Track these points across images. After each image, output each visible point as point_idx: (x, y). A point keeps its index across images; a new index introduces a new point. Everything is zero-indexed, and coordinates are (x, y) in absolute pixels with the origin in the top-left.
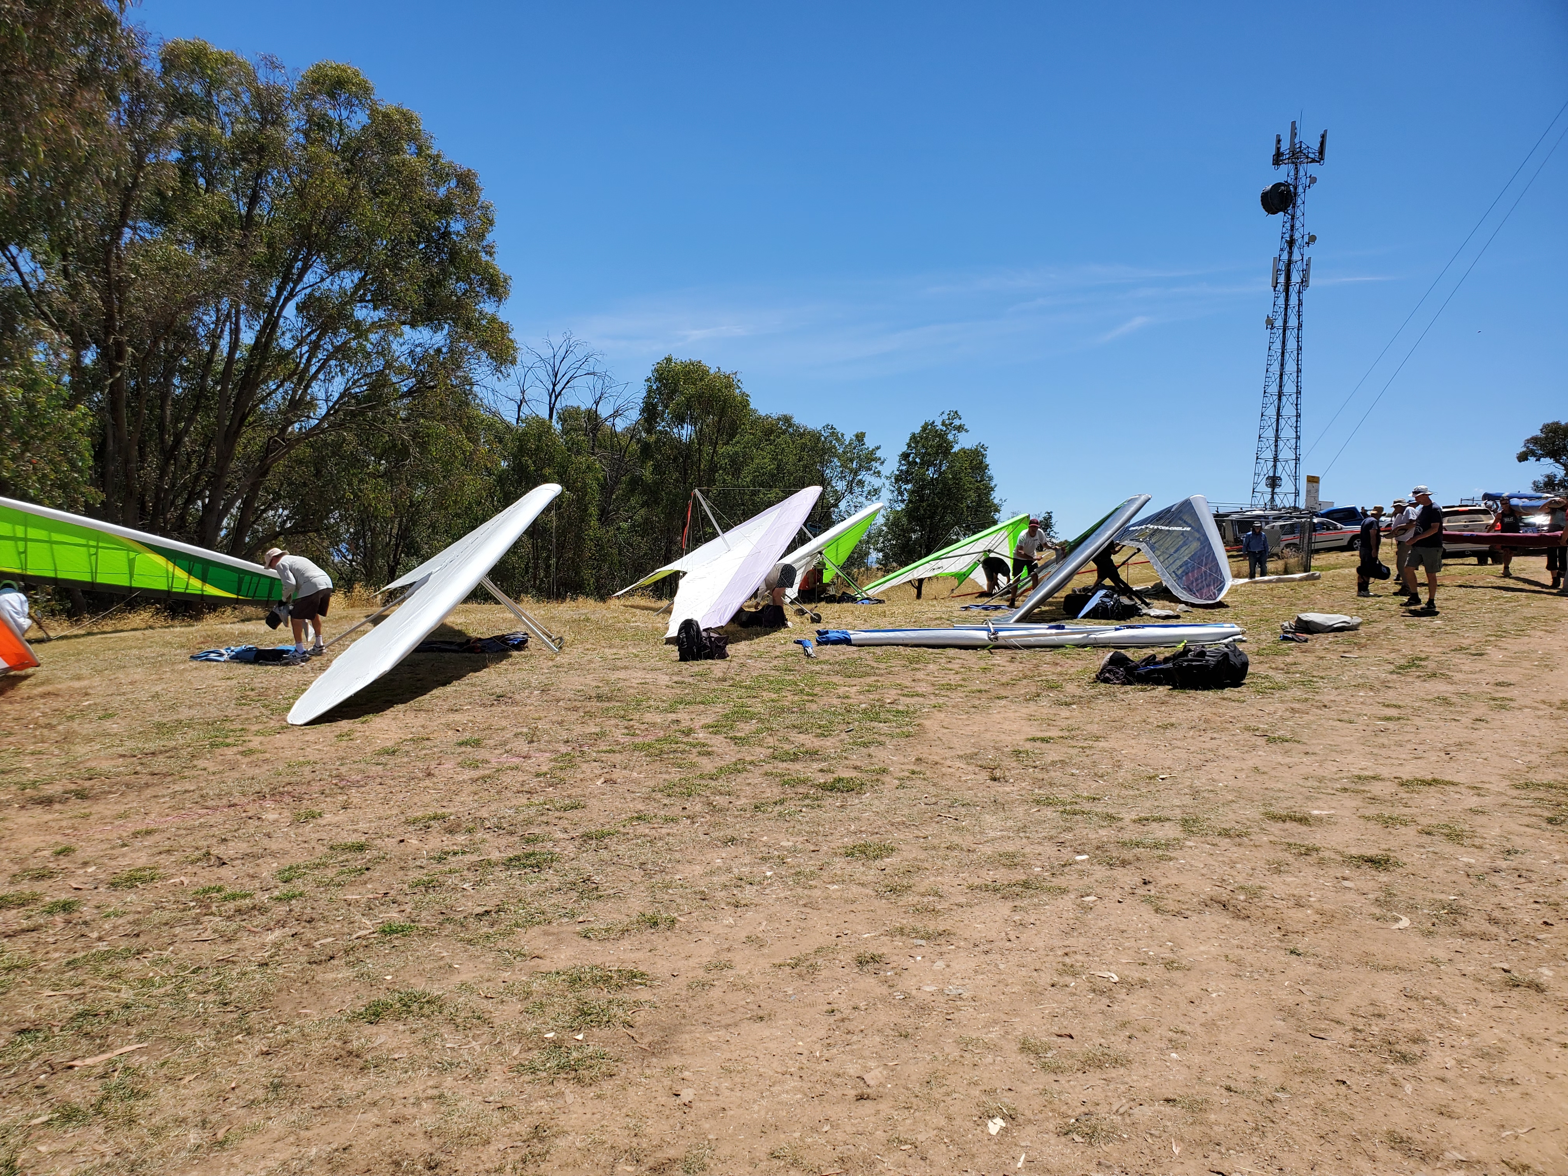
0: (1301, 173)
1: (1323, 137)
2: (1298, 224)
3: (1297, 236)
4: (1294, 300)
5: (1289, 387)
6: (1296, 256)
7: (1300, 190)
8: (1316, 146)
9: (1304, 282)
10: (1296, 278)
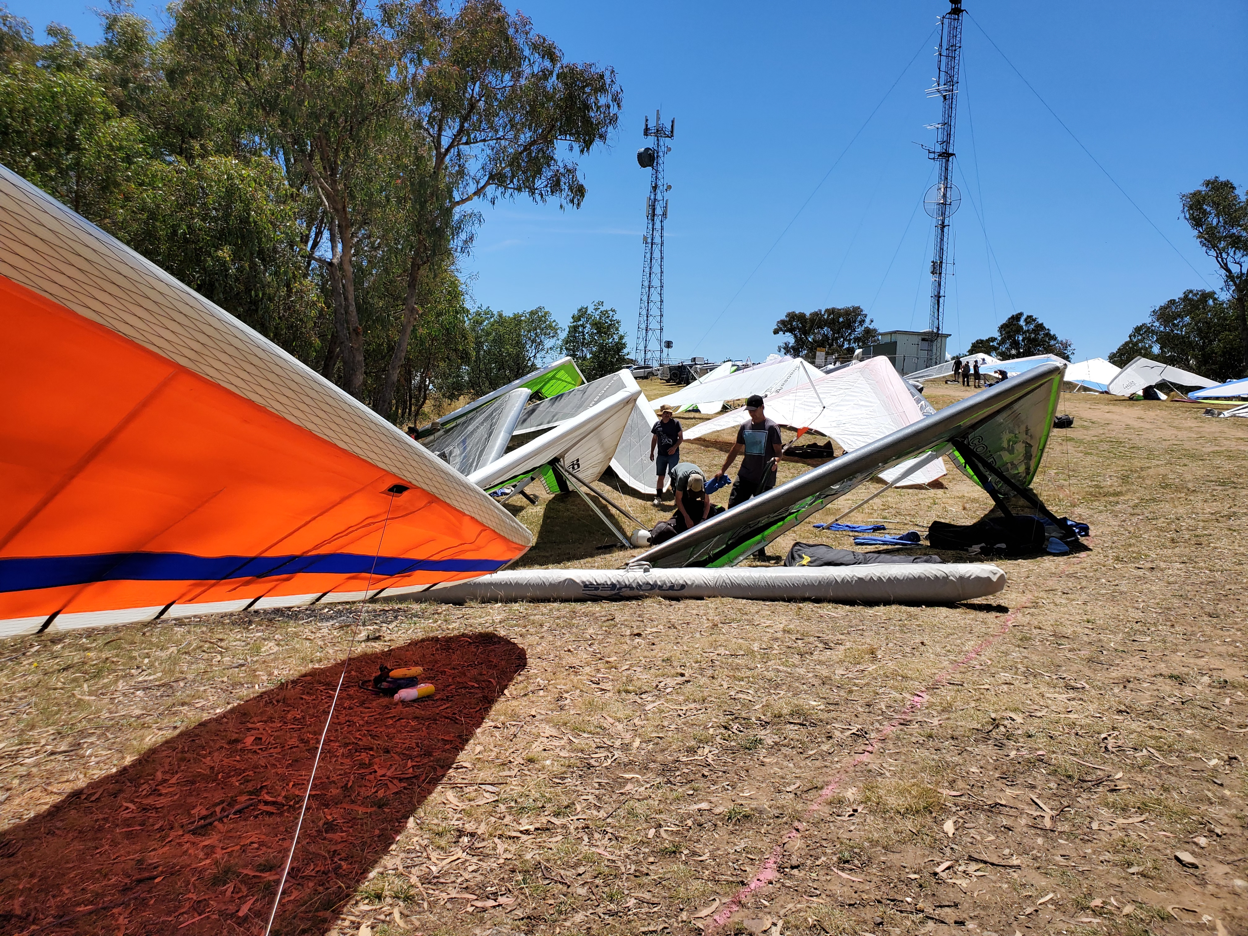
0: (661, 143)
1: (673, 122)
2: (660, 176)
3: (659, 183)
4: (658, 225)
5: (656, 282)
6: (659, 197)
7: (661, 154)
8: (670, 128)
9: (664, 215)
10: (659, 211)
